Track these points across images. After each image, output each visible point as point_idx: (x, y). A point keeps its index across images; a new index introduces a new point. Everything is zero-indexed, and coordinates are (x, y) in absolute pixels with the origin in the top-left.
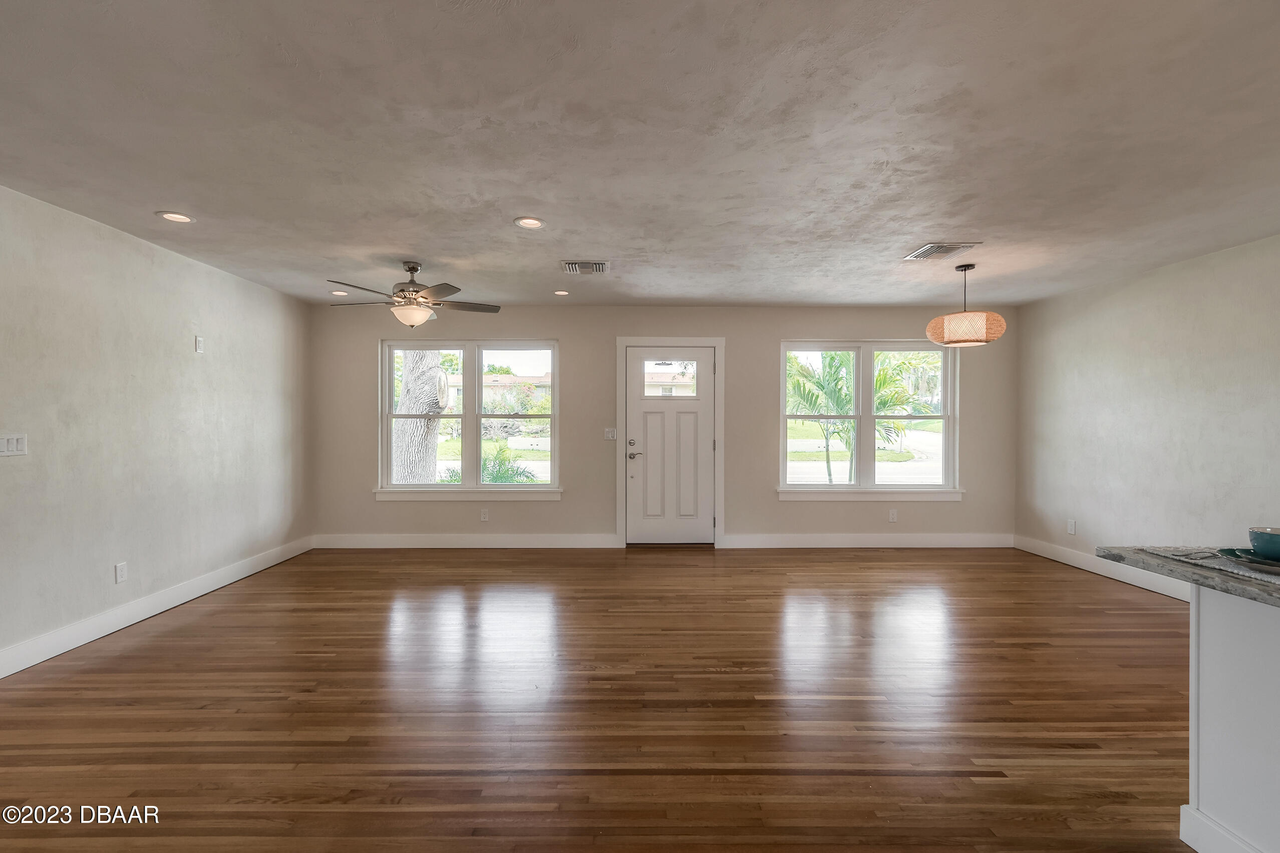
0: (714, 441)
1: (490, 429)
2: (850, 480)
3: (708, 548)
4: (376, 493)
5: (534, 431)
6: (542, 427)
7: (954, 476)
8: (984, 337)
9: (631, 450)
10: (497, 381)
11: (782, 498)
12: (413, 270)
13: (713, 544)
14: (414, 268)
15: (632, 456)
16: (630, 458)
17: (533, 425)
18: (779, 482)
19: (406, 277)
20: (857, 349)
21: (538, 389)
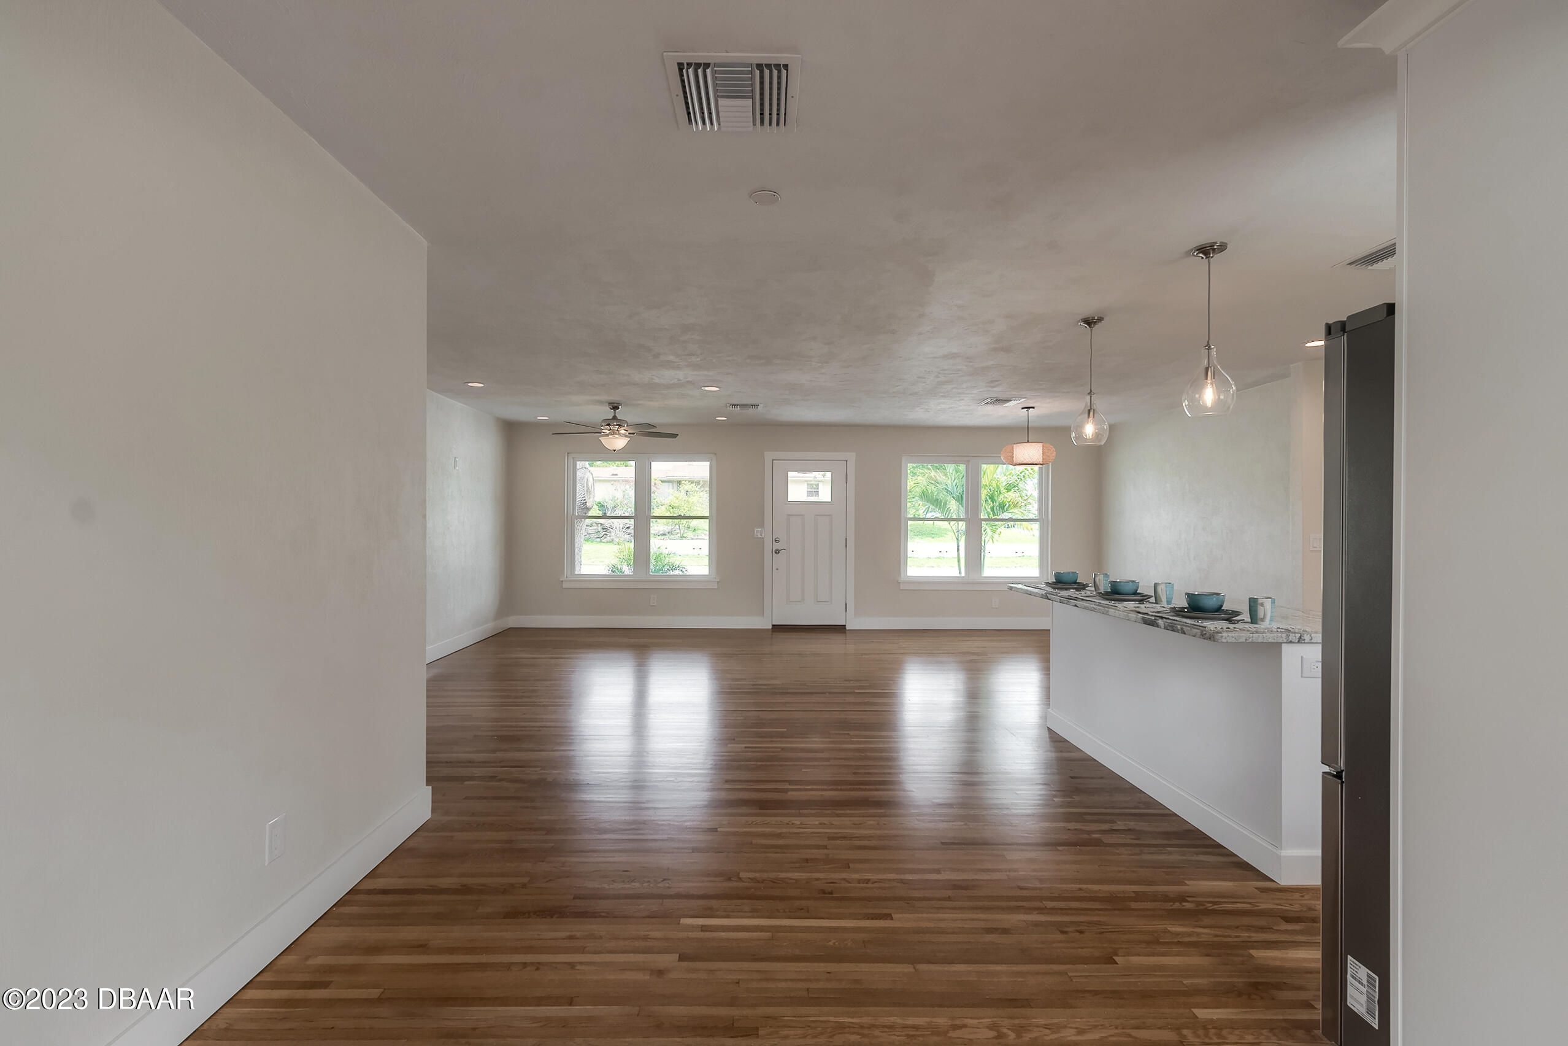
0: (846, 539)
1: (611, 530)
2: (960, 573)
3: (840, 629)
4: (562, 581)
5: (661, 533)
6: (670, 528)
7: (1048, 569)
8: (1040, 460)
9: (776, 546)
10: (617, 475)
11: (902, 587)
12: (615, 408)
13: (845, 626)
14: (616, 407)
15: (777, 552)
16: (776, 553)
17: (659, 525)
18: (900, 574)
19: (610, 414)
20: (967, 463)
21: (664, 484)
